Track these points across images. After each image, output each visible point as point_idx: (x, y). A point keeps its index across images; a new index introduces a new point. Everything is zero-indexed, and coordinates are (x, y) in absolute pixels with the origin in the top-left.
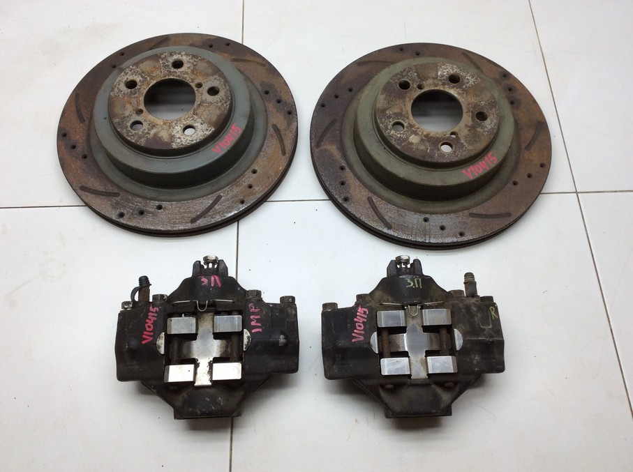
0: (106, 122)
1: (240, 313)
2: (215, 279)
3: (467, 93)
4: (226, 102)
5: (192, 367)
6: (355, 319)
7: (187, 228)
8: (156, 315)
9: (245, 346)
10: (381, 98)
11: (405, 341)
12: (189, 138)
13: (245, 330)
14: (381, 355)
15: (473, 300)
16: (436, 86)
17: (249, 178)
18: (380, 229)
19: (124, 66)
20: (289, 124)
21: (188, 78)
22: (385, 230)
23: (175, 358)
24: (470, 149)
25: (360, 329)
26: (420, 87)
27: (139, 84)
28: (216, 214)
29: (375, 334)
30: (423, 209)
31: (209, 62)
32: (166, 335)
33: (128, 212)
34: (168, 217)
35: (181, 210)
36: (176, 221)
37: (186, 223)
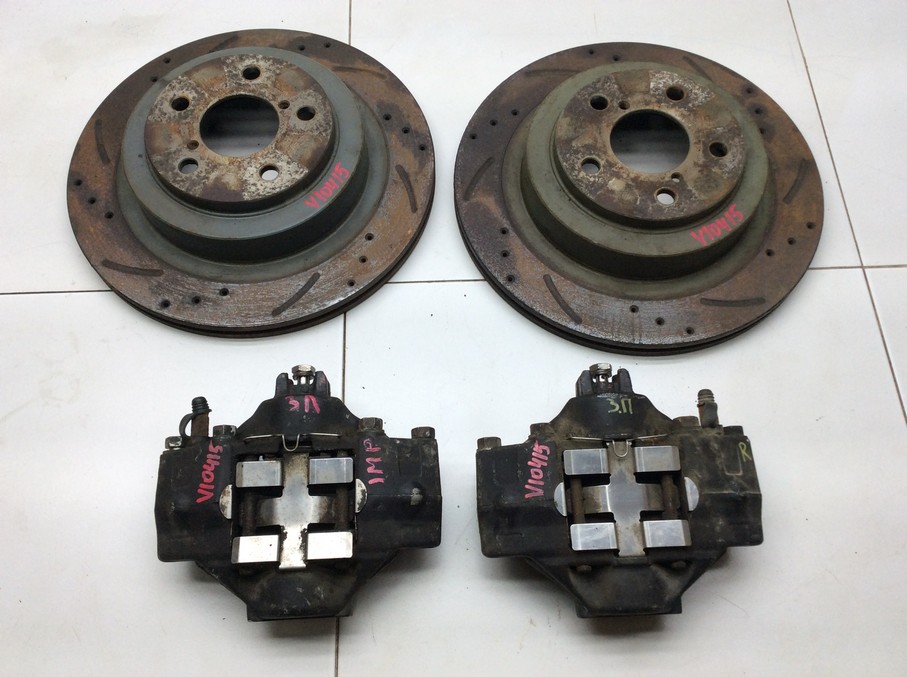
0: (142, 161)
1: (350, 453)
2: (311, 402)
3: (695, 115)
4: (326, 130)
5: (275, 538)
6: (530, 463)
7: (266, 323)
8: (219, 457)
9: (357, 506)
10: (564, 122)
11: (606, 497)
12: (269, 185)
13: (358, 481)
14: (571, 519)
15: (713, 433)
16: (647, 104)
17: (361, 247)
18: (564, 323)
19: (168, 77)
20: (422, 165)
21: (267, 95)
22: (572, 326)
23: (249, 524)
24: (703, 199)
25: (536, 477)
26: (623, 106)
27: (192, 102)
28: (311, 302)
29: (561, 486)
30: (629, 293)
31: (298, 70)
32: (235, 489)
33: (175, 300)
34: (238, 307)
35: (257, 296)
36: (250, 312)
37: (265, 316)
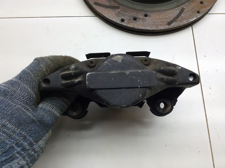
28: (183, 19)
34: (153, 22)
35: (160, 17)
36: (158, 24)
37: (164, 25)
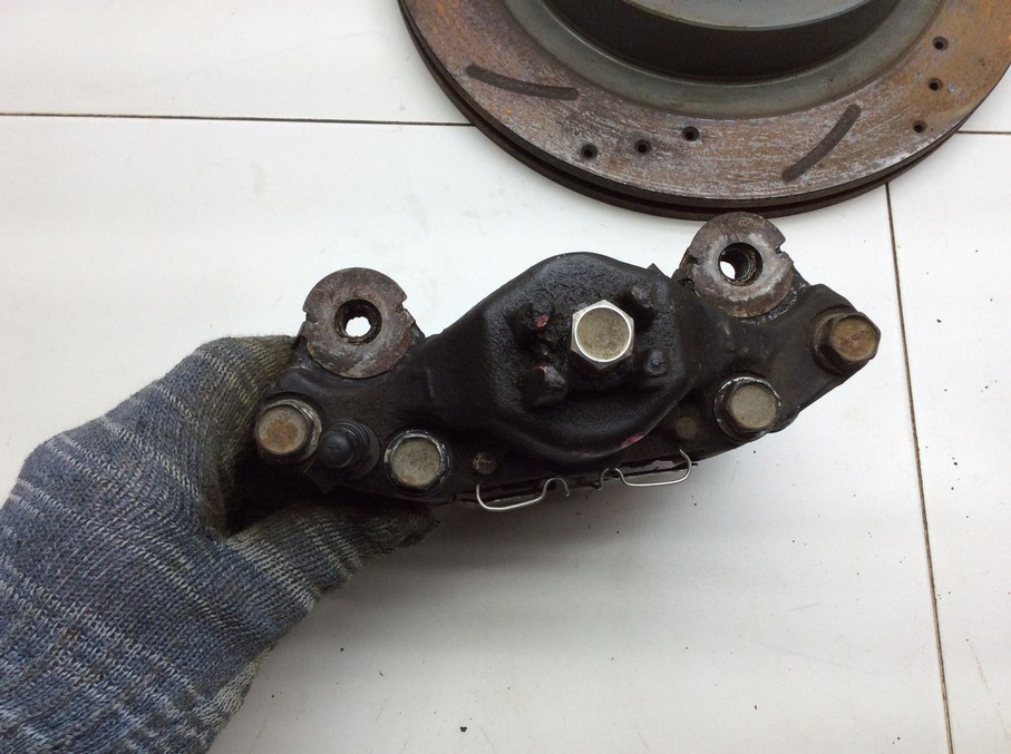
7: (774, 194)
17: (928, 61)
28: (850, 158)
33: (606, 144)
34: (719, 162)
35: (751, 143)
36: (743, 173)
37: (770, 181)
